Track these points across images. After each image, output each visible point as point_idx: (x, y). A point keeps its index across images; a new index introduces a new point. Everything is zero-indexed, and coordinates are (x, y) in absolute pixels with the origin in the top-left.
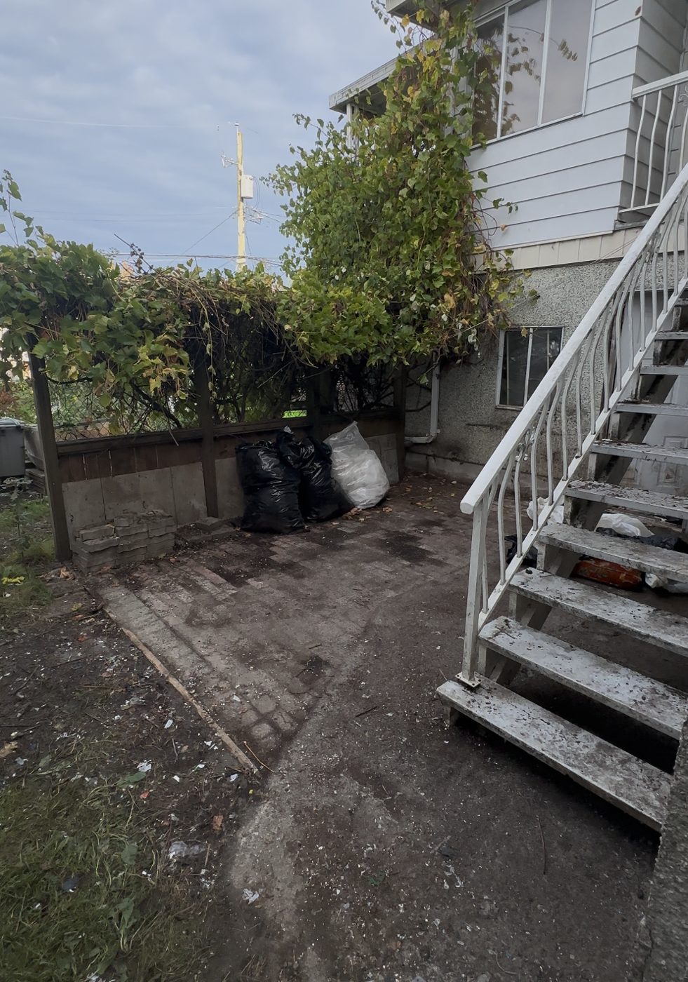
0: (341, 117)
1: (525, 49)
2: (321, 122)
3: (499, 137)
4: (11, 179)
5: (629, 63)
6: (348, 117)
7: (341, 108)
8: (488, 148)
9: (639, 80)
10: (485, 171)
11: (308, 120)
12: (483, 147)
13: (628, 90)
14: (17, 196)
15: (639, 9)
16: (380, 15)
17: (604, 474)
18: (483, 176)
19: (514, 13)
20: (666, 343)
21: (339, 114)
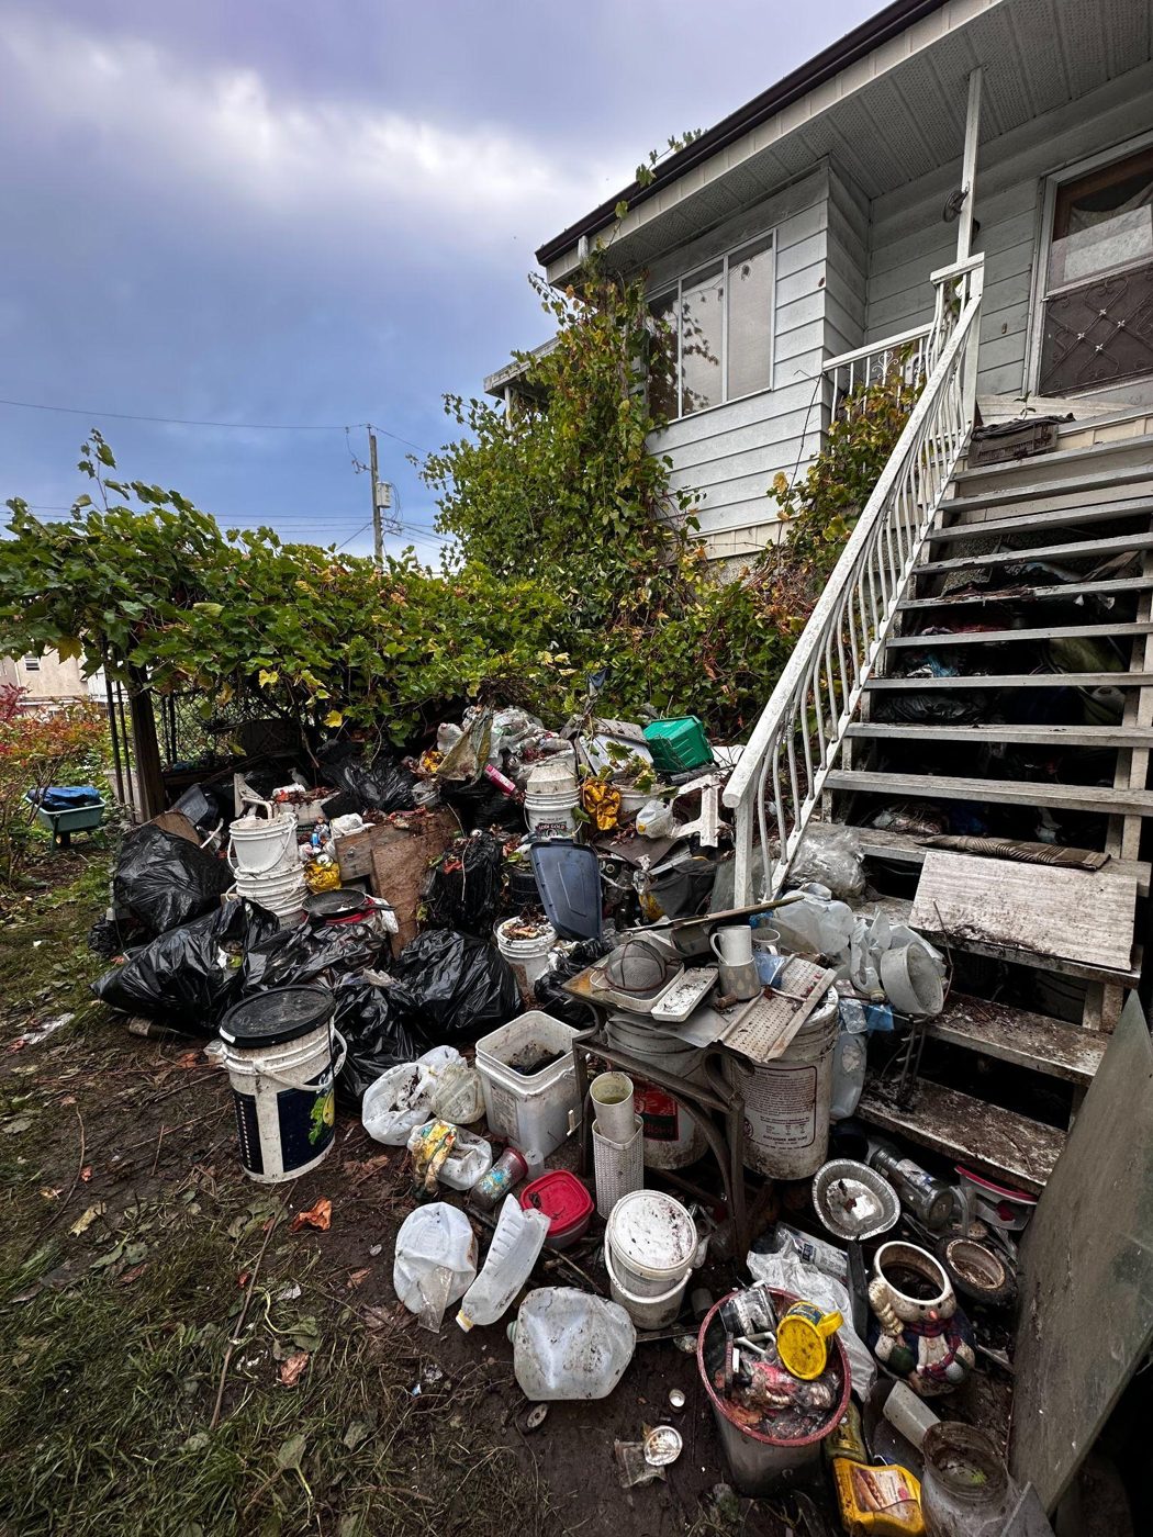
0: (499, 402)
1: (698, 331)
2: (474, 402)
3: (680, 417)
4: (101, 441)
5: (817, 336)
6: (506, 404)
7: (498, 392)
8: (671, 429)
9: (829, 354)
10: (670, 455)
11: (460, 401)
12: (666, 427)
13: (817, 365)
14: (109, 461)
15: (822, 280)
16: (539, 290)
17: (860, 763)
18: (669, 461)
19: (689, 288)
20: (906, 612)
21: (497, 399)
